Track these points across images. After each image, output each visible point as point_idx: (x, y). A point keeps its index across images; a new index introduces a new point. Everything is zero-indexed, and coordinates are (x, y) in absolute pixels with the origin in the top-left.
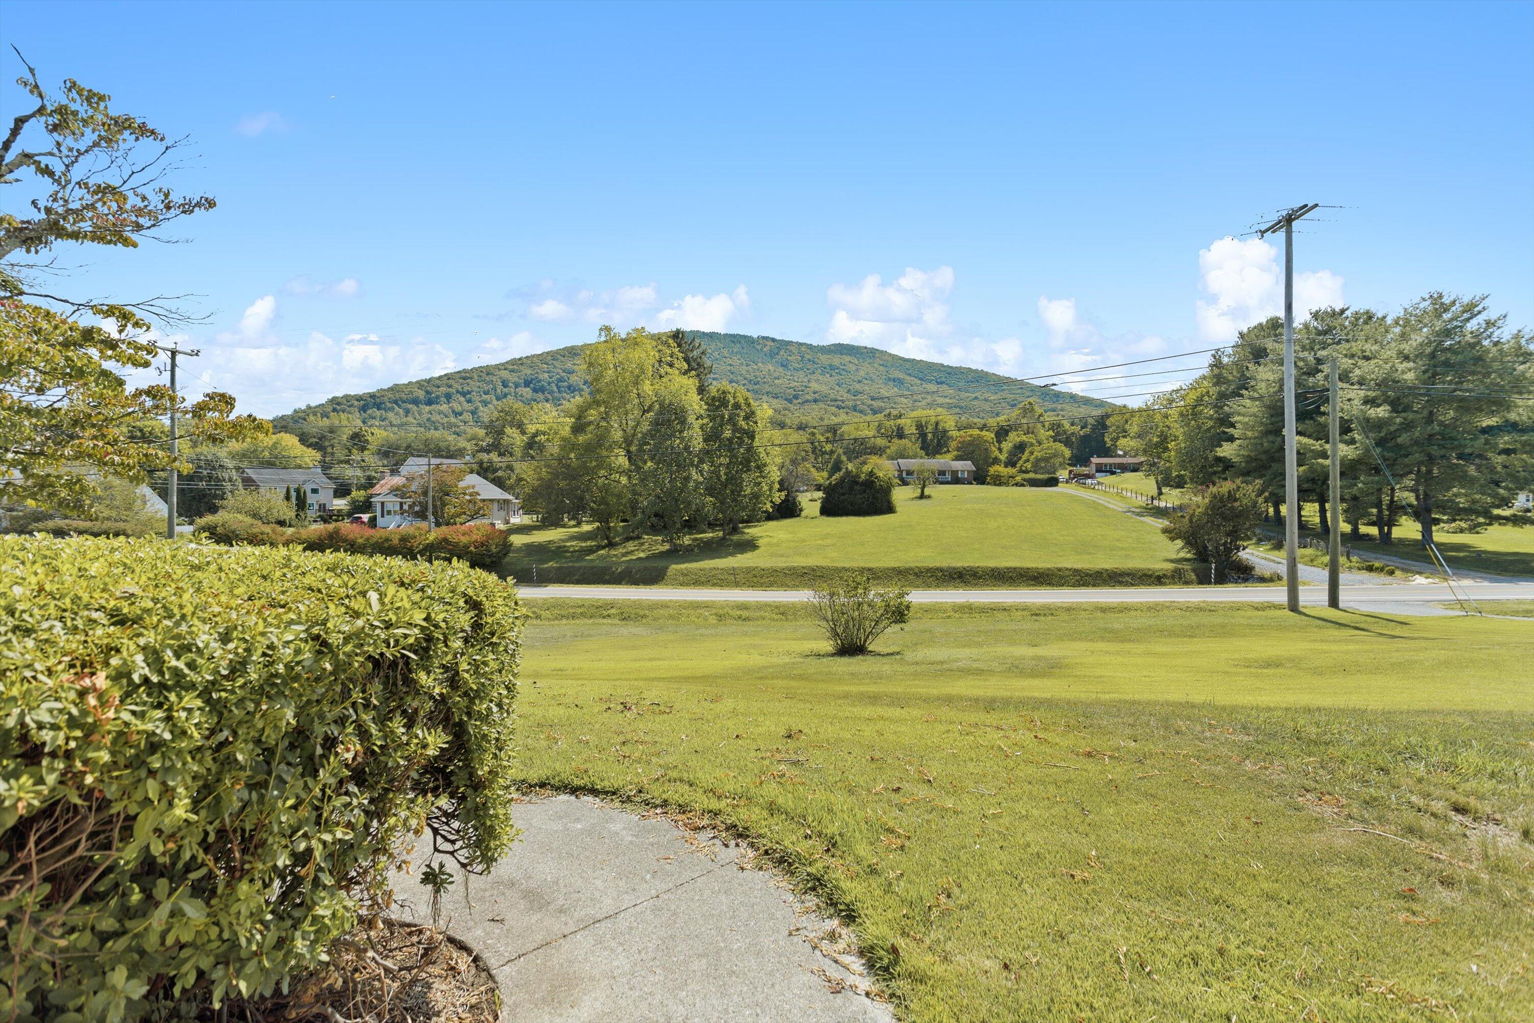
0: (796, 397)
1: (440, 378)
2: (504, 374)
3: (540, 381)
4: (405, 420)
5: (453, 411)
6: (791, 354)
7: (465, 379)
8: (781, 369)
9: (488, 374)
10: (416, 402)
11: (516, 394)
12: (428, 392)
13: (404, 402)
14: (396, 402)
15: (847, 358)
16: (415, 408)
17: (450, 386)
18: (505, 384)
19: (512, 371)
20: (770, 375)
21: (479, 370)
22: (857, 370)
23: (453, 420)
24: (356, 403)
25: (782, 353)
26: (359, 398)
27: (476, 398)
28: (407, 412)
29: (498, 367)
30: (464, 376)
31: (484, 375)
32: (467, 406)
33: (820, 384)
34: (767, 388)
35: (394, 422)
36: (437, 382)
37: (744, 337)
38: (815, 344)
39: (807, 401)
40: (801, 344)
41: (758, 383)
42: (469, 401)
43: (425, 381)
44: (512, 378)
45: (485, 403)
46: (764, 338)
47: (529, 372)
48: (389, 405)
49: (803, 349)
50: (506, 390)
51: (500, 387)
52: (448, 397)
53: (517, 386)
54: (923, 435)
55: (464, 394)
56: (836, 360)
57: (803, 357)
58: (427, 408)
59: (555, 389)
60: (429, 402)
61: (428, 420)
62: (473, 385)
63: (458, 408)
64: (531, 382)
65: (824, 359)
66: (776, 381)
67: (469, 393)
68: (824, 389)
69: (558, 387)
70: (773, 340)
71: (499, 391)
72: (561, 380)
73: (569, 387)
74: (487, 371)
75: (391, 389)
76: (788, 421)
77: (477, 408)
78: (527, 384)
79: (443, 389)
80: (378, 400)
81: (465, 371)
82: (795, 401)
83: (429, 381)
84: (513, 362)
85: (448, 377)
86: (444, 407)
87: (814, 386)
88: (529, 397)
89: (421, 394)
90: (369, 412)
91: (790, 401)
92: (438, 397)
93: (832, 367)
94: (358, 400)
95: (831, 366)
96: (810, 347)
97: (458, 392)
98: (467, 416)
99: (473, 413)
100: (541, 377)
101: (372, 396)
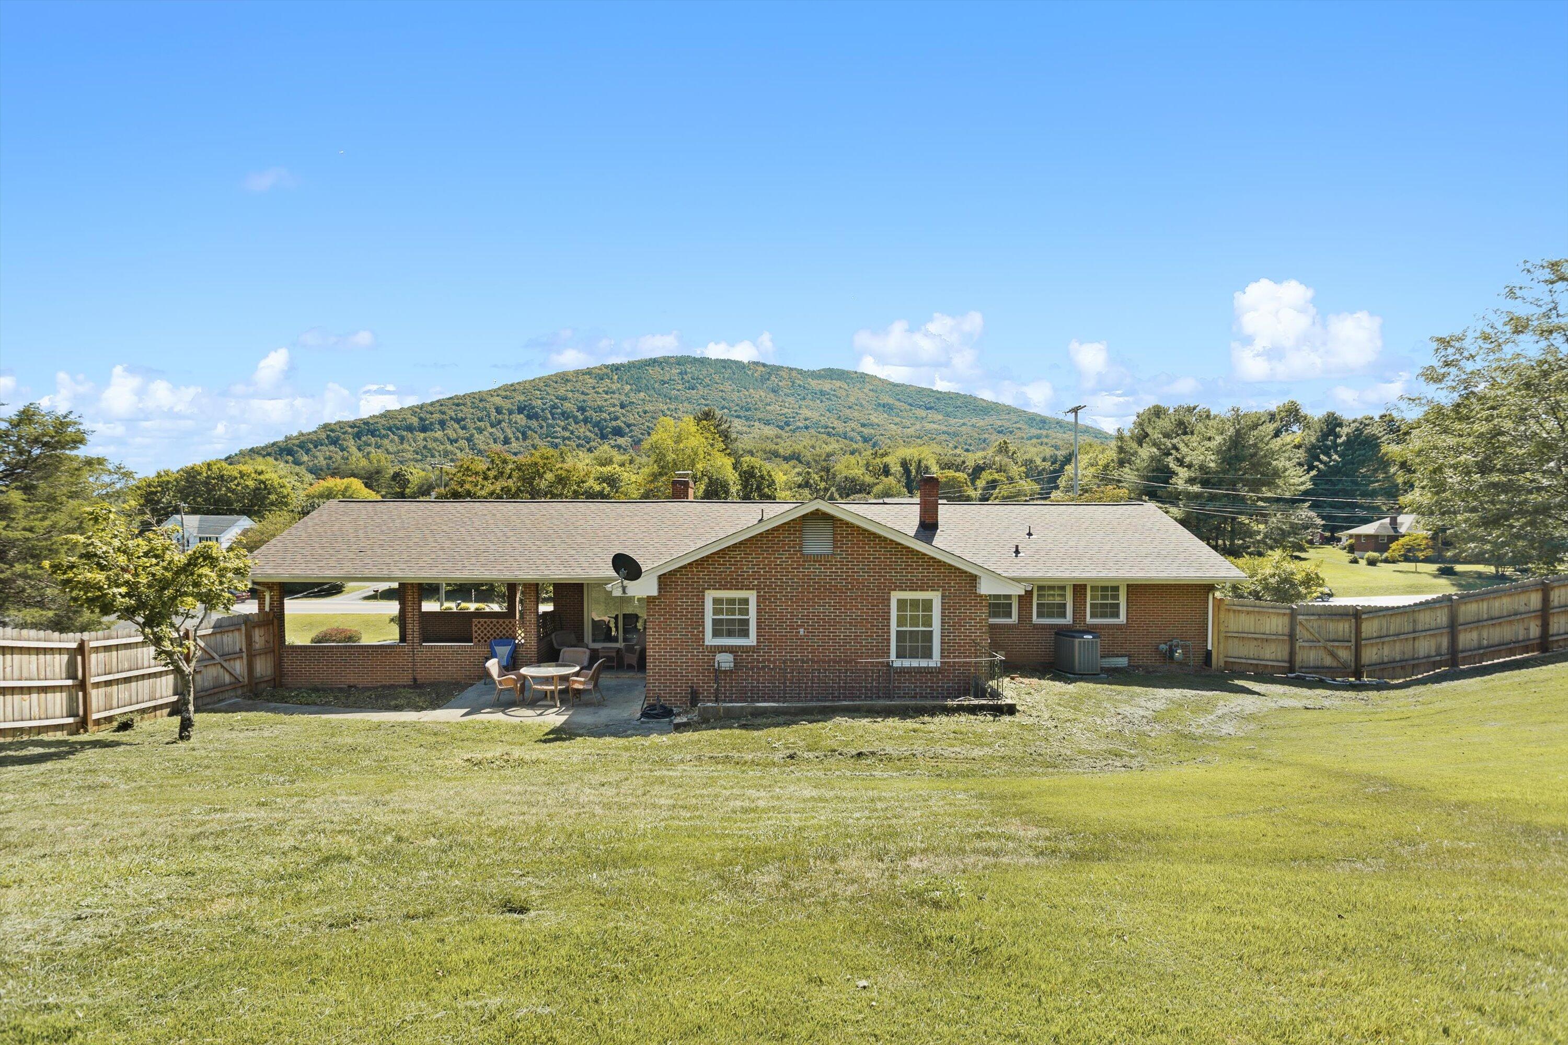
0: (787, 424)
1: (432, 404)
2: (498, 400)
3: (533, 408)
4: (401, 447)
5: (448, 439)
6: (781, 379)
7: (458, 405)
8: (772, 395)
9: (481, 400)
10: (410, 429)
11: (510, 420)
12: (421, 419)
13: (398, 429)
14: (390, 429)
15: (838, 384)
16: (410, 435)
17: (444, 413)
18: (499, 411)
19: (506, 397)
20: (761, 401)
21: (472, 395)
22: (847, 395)
23: (449, 447)
24: (350, 430)
25: (773, 378)
26: (353, 425)
27: (471, 425)
28: (402, 439)
29: (491, 393)
30: (457, 402)
31: (477, 401)
32: (462, 433)
33: (811, 412)
34: (759, 415)
35: (391, 450)
36: (430, 408)
37: (736, 362)
38: (805, 369)
39: (798, 428)
40: (791, 369)
41: (750, 409)
42: (463, 428)
43: (417, 407)
44: (506, 405)
45: (480, 430)
46: (754, 363)
47: (522, 398)
48: (384, 432)
49: (794, 374)
50: (500, 417)
51: (494, 413)
52: (442, 423)
53: (511, 412)
54: (907, 471)
55: (458, 421)
56: (827, 386)
57: (793, 383)
58: (422, 435)
59: (550, 416)
60: (424, 429)
61: (425, 447)
62: (467, 411)
63: (453, 436)
64: (524, 409)
65: (814, 384)
66: (768, 408)
67: (463, 419)
68: (814, 415)
69: (552, 414)
70: (764, 365)
71: (493, 418)
72: (554, 407)
73: (563, 414)
74: (481, 398)
75: (382, 416)
76: (781, 451)
77: (472, 435)
78: (521, 410)
79: (437, 416)
80: (372, 427)
81: (457, 397)
82: (787, 429)
83: (421, 407)
84: (506, 388)
85: (441, 403)
86: (439, 434)
87: (806, 413)
88: (523, 423)
89: (415, 421)
90: (364, 439)
91: (782, 428)
92: (431, 424)
93: (822, 393)
94: (351, 427)
95: (821, 391)
96: (800, 372)
97: (451, 418)
98: (463, 443)
99: (469, 440)
100: (534, 403)
101: (366, 423)
